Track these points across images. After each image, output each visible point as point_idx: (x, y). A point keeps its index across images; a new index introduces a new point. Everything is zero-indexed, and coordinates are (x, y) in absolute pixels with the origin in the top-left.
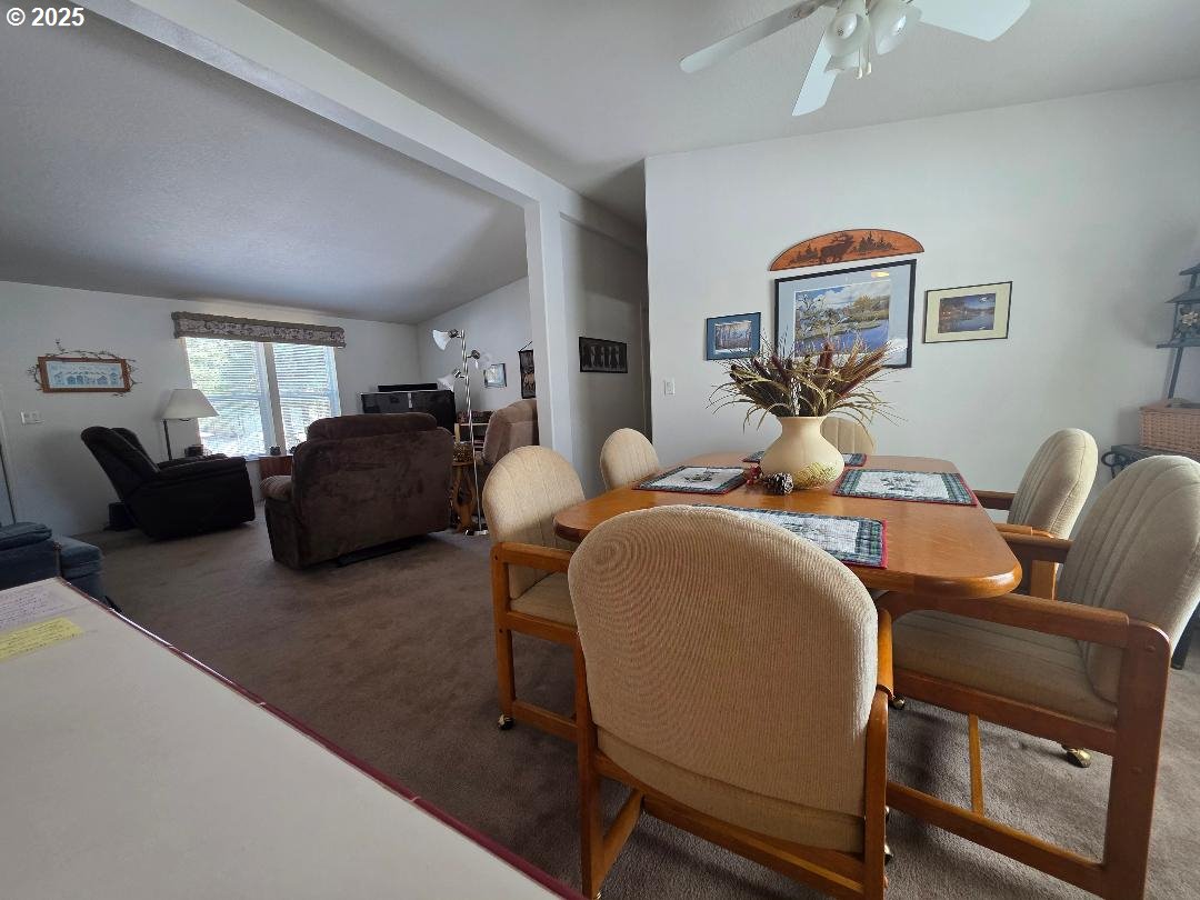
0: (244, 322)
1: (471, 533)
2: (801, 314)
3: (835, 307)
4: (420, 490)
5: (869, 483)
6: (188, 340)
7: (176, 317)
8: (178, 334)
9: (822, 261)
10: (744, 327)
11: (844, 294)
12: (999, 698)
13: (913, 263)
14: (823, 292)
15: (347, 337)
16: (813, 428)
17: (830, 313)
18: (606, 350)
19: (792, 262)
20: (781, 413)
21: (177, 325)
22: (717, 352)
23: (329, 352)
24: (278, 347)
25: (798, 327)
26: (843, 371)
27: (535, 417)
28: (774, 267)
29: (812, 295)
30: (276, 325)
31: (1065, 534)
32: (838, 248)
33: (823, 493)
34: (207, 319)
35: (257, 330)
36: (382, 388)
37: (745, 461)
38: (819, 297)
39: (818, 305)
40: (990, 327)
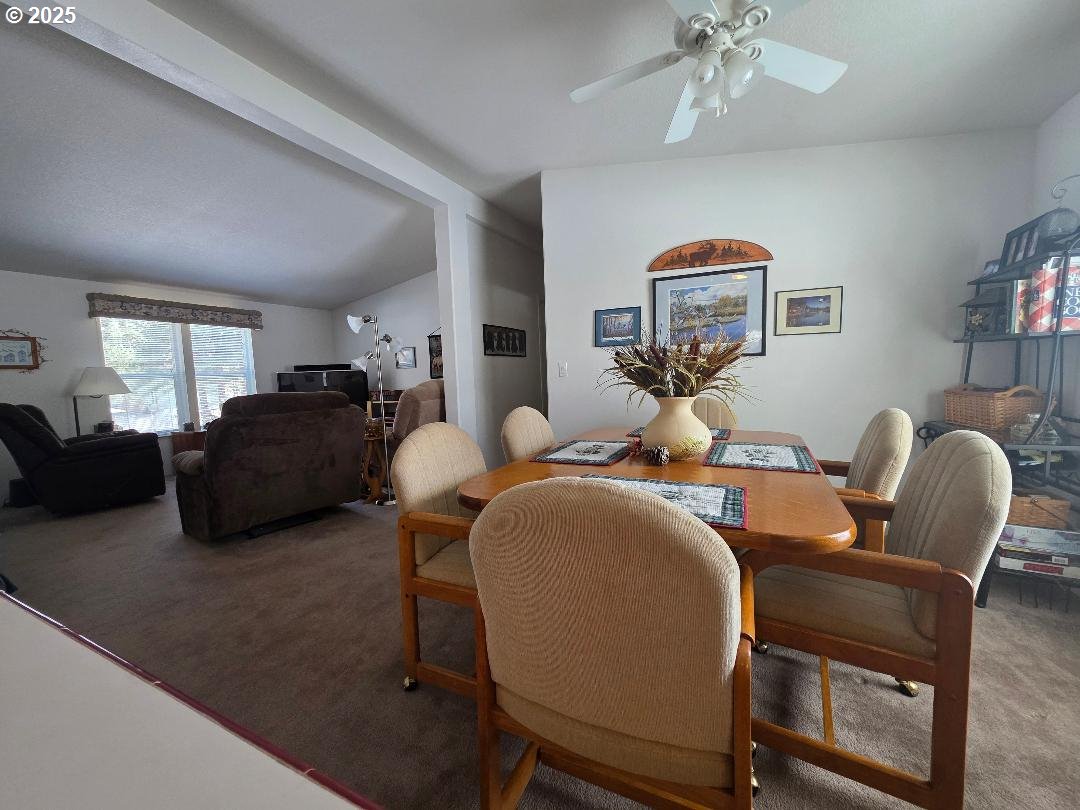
0: (162, 304)
1: (380, 504)
2: (675, 308)
3: (703, 303)
4: (333, 463)
5: (734, 454)
6: (102, 319)
7: (91, 297)
8: (93, 314)
9: (692, 265)
10: (627, 319)
11: (710, 292)
12: (844, 640)
13: (764, 269)
14: (693, 290)
15: (265, 320)
16: (685, 407)
17: (699, 309)
18: (507, 336)
19: (667, 264)
20: (659, 394)
21: (92, 305)
22: (605, 339)
23: (246, 333)
24: (194, 328)
25: (672, 320)
26: (710, 358)
27: (442, 396)
28: (651, 269)
29: (683, 293)
30: (195, 308)
31: (890, 496)
32: (705, 254)
33: (695, 464)
34: (124, 300)
35: (174, 312)
36: (297, 368)
37: (628, 436)
38: (690, 295)
39: (689, 302)
40: (827, 323)
